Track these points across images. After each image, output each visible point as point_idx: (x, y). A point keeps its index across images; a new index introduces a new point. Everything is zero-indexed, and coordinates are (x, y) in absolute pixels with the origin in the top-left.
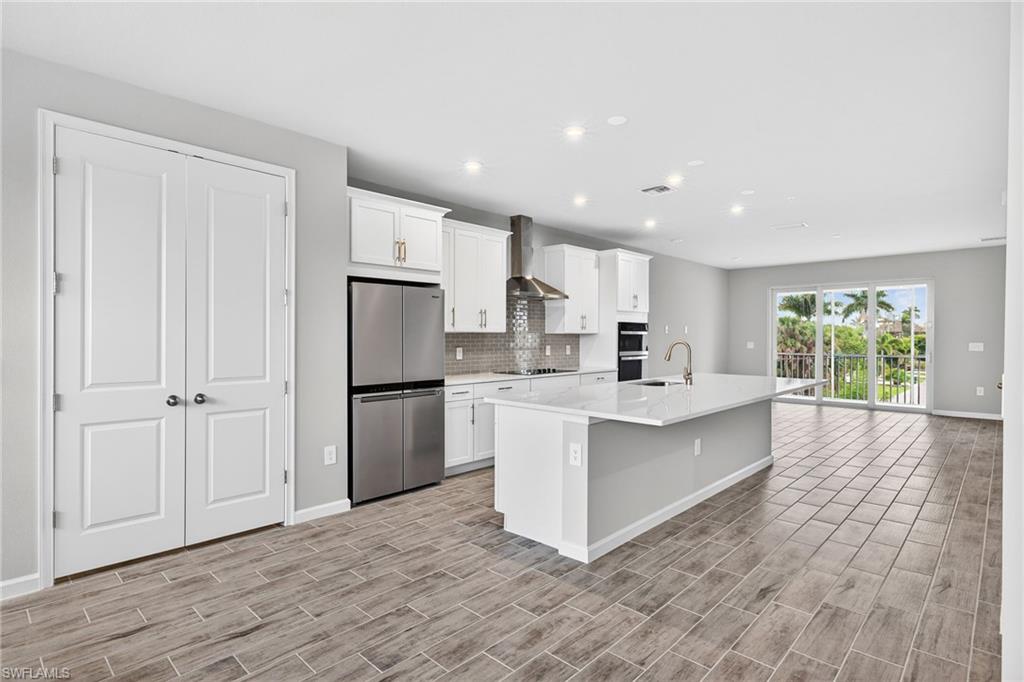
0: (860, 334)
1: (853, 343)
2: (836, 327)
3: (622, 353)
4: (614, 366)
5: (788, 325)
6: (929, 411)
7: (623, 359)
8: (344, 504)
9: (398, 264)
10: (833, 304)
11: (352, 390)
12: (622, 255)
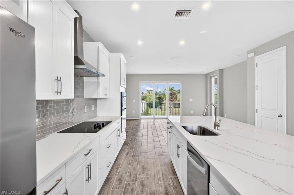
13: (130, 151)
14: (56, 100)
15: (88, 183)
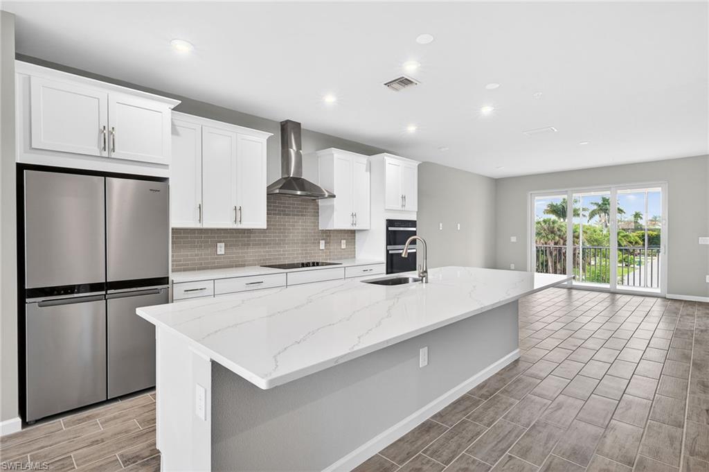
0: (601, 231)
1: (596, 237)
2: (584, 226)
3: (389, 247)
4: (383, 259)
5: (549, 224)
6: (663, 295)
7: (390, 252)
8: (14, 424)
9: (105, 154)
10: (581, 209)
11: (23, 294)
12: (389, 159)
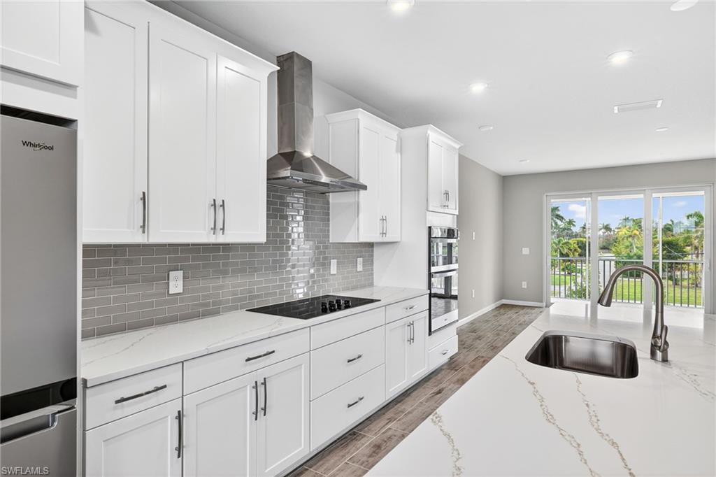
13: (450, 387)
14: (213, 244)
15: (256, 419)
